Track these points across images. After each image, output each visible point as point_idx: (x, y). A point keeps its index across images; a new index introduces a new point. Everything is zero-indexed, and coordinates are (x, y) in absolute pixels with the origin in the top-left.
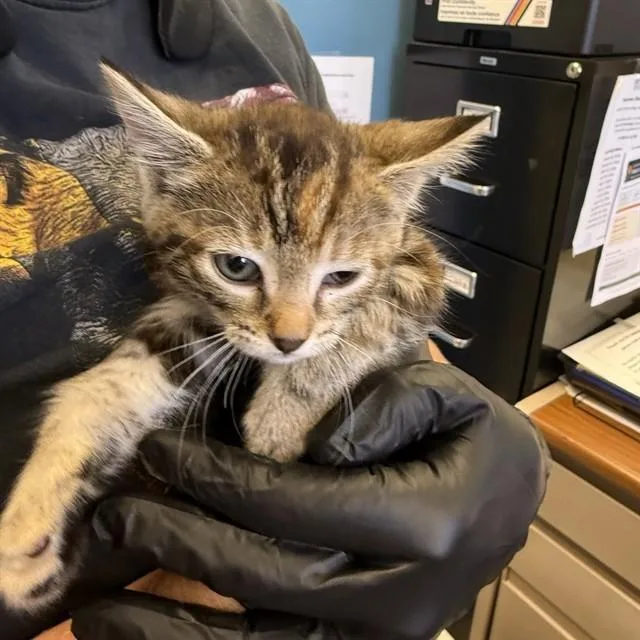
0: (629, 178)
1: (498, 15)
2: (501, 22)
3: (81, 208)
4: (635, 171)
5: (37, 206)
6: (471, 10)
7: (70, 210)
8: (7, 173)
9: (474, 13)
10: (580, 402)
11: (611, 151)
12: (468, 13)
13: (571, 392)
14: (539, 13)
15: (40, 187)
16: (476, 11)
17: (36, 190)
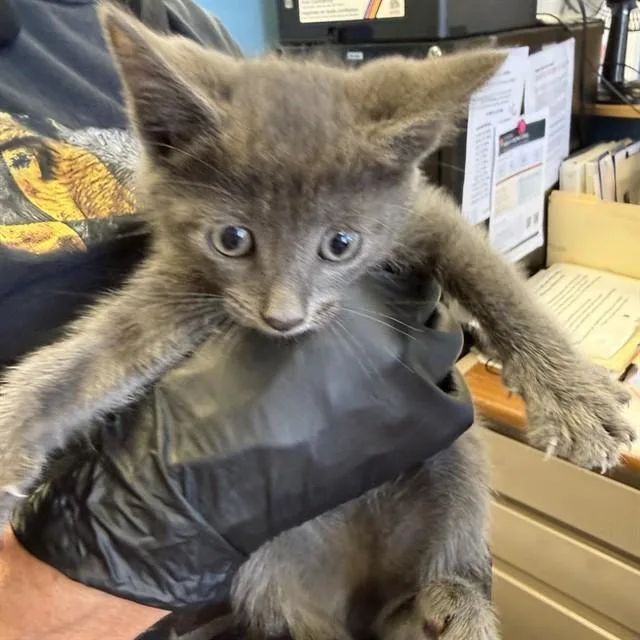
0: (502, 150)
1: (356, 10)
2: (360, 16)
3: (106, 181)
4: (506, 144)
5: (68, 180)
6: (330, 9)
7: (97, 184)
8: (37, 153)
9: (334, 11)
10: (492, 367)
11: (482, 127)
12: (328, 12)
13: (482, 360)
14: (394, 4)
15: (67, 163)
16: (336, 8)
17: (64, 166)
